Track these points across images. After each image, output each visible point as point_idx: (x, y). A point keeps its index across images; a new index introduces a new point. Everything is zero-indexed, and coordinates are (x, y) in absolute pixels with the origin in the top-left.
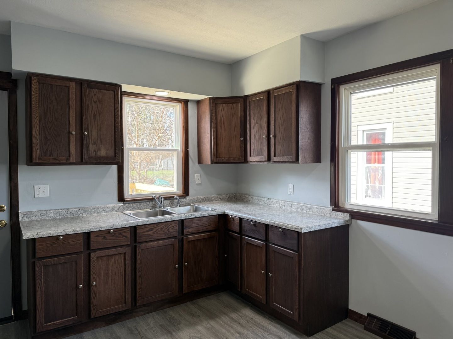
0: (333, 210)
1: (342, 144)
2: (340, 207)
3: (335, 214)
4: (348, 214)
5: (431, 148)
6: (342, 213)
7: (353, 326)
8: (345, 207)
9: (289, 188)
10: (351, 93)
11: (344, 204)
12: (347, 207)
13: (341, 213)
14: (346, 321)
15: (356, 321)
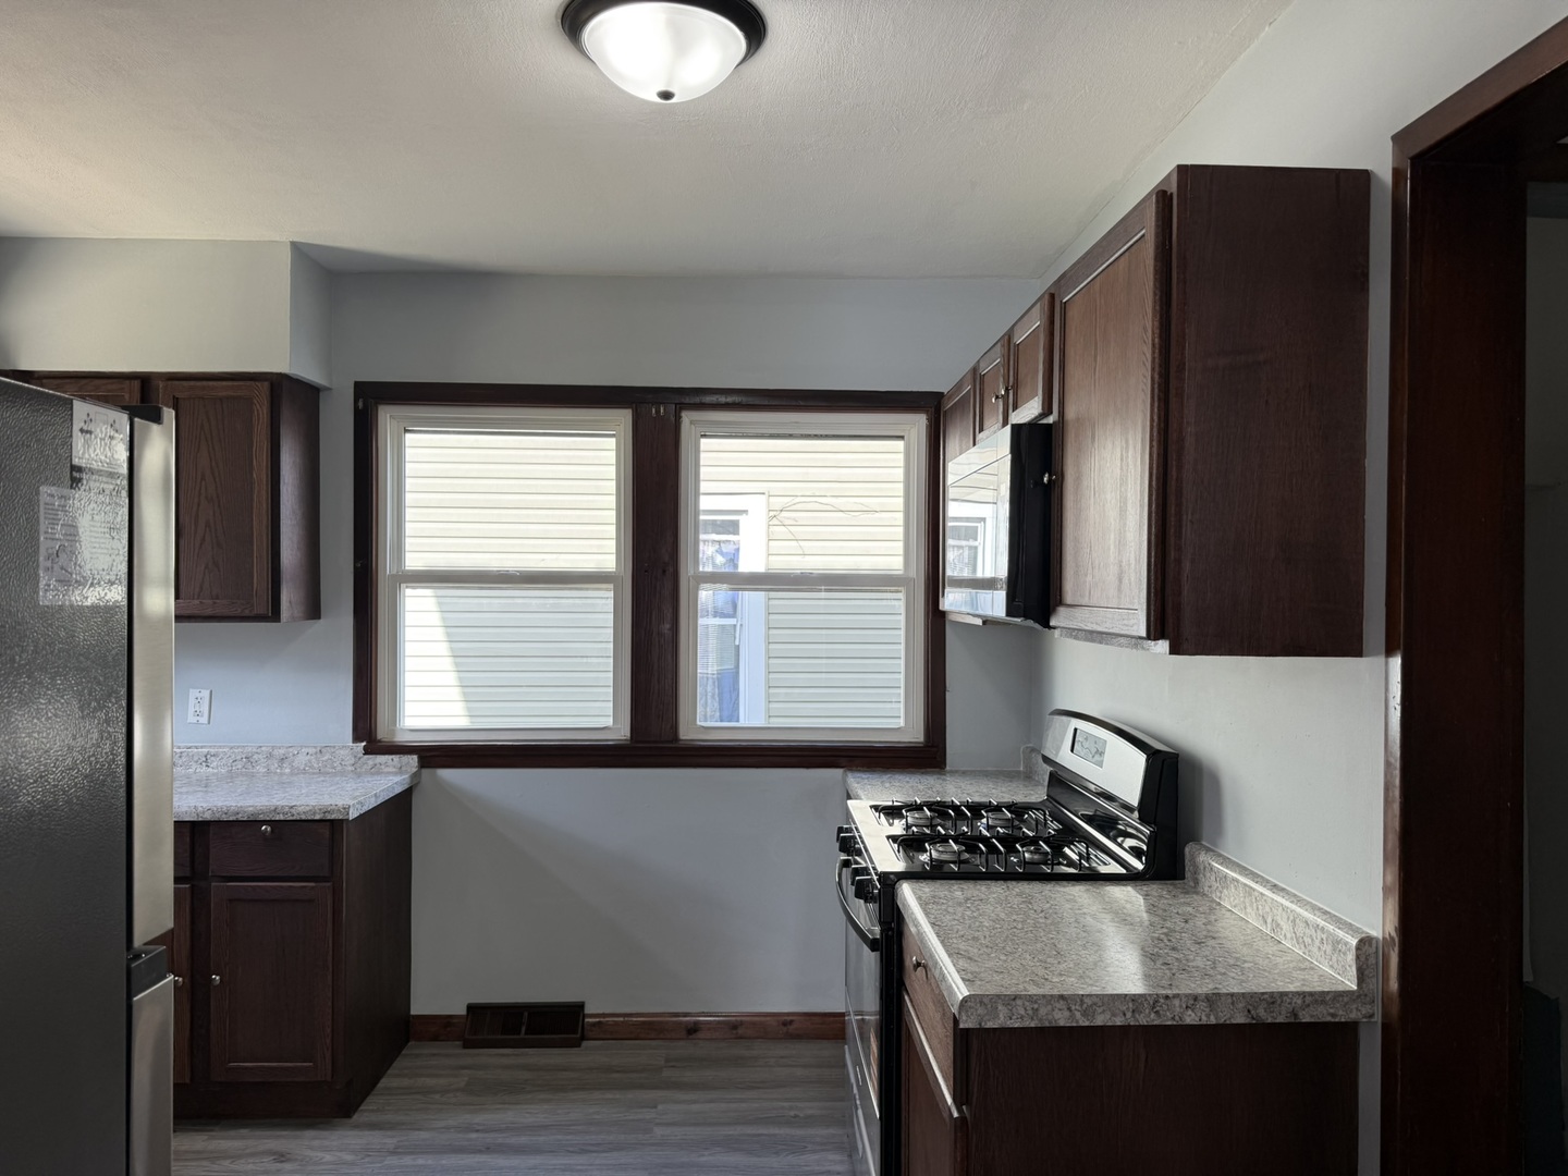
0: (367, 751)
1: (386, 567)
2: (380, 741)
3: (371, 763)
4: (415, 757)
5: (611, 586)
6: (396, 758)
7: (435, 1051)
8: (396, 740)
9: (192, 701)
10: (406, 431)
11: (394, 730)
12: (402, 738)
13: (391, 757)
14: (412, 1048)
15: (435, 1038)
